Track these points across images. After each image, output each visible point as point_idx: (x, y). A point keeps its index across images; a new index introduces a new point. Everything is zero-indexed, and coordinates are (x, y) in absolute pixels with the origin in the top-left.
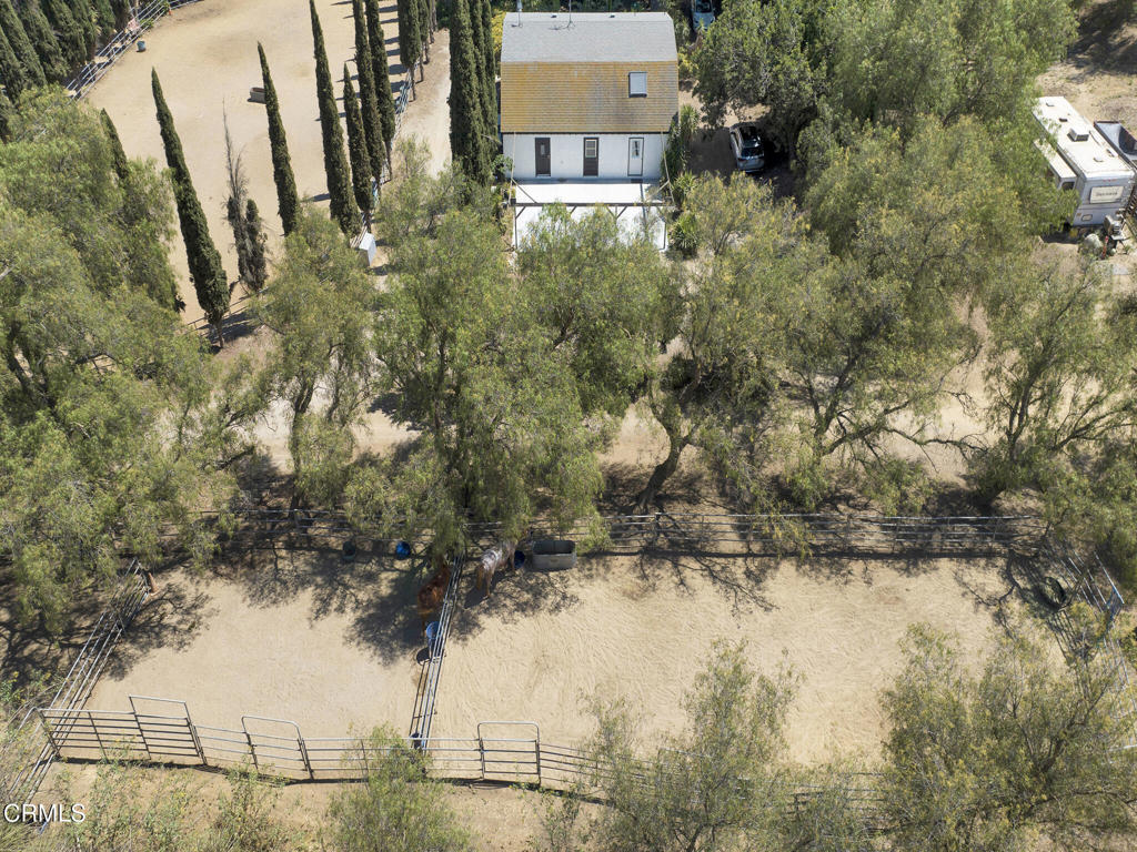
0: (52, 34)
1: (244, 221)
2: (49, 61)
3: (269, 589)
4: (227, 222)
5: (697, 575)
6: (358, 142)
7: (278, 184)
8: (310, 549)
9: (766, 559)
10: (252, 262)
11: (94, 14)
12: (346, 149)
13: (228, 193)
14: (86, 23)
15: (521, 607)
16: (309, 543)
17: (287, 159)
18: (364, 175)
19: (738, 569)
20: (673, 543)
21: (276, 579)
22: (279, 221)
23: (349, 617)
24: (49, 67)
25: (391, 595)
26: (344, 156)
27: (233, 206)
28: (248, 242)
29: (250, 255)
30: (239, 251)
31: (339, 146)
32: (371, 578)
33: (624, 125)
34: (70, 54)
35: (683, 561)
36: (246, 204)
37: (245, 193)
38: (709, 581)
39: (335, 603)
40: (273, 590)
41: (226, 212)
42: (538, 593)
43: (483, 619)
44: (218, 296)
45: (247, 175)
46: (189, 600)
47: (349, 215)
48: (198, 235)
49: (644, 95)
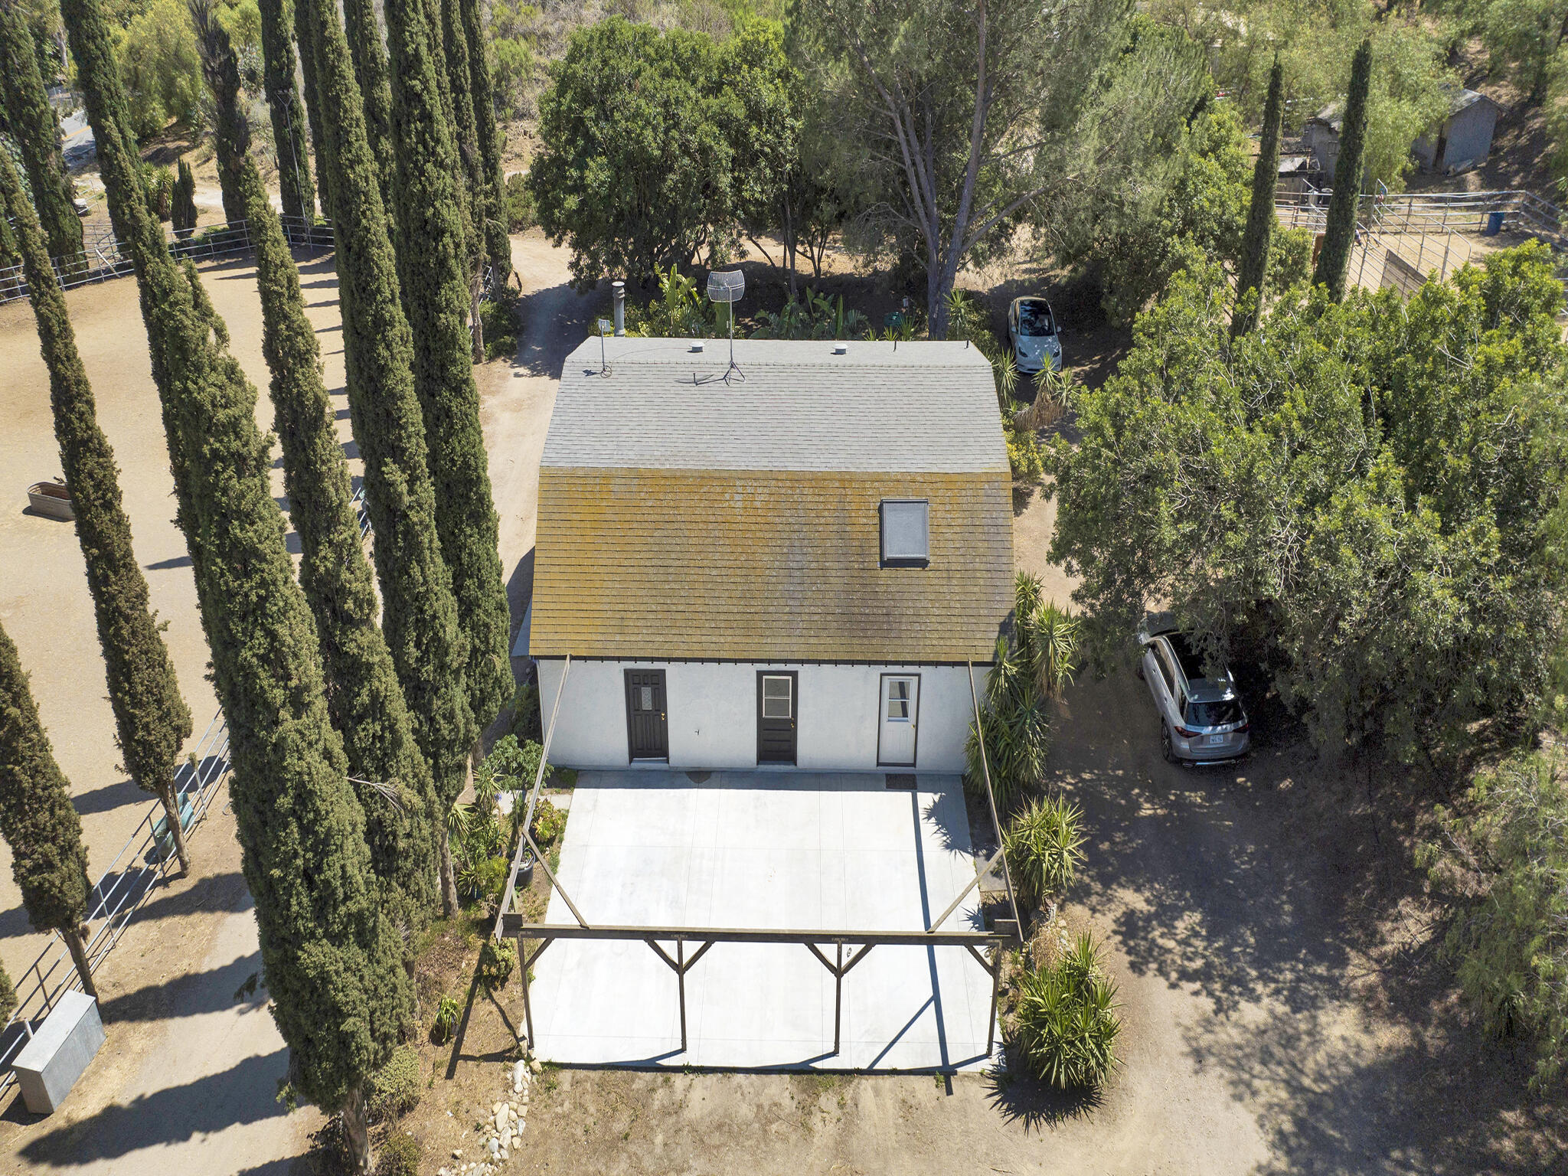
49: (922, 563)
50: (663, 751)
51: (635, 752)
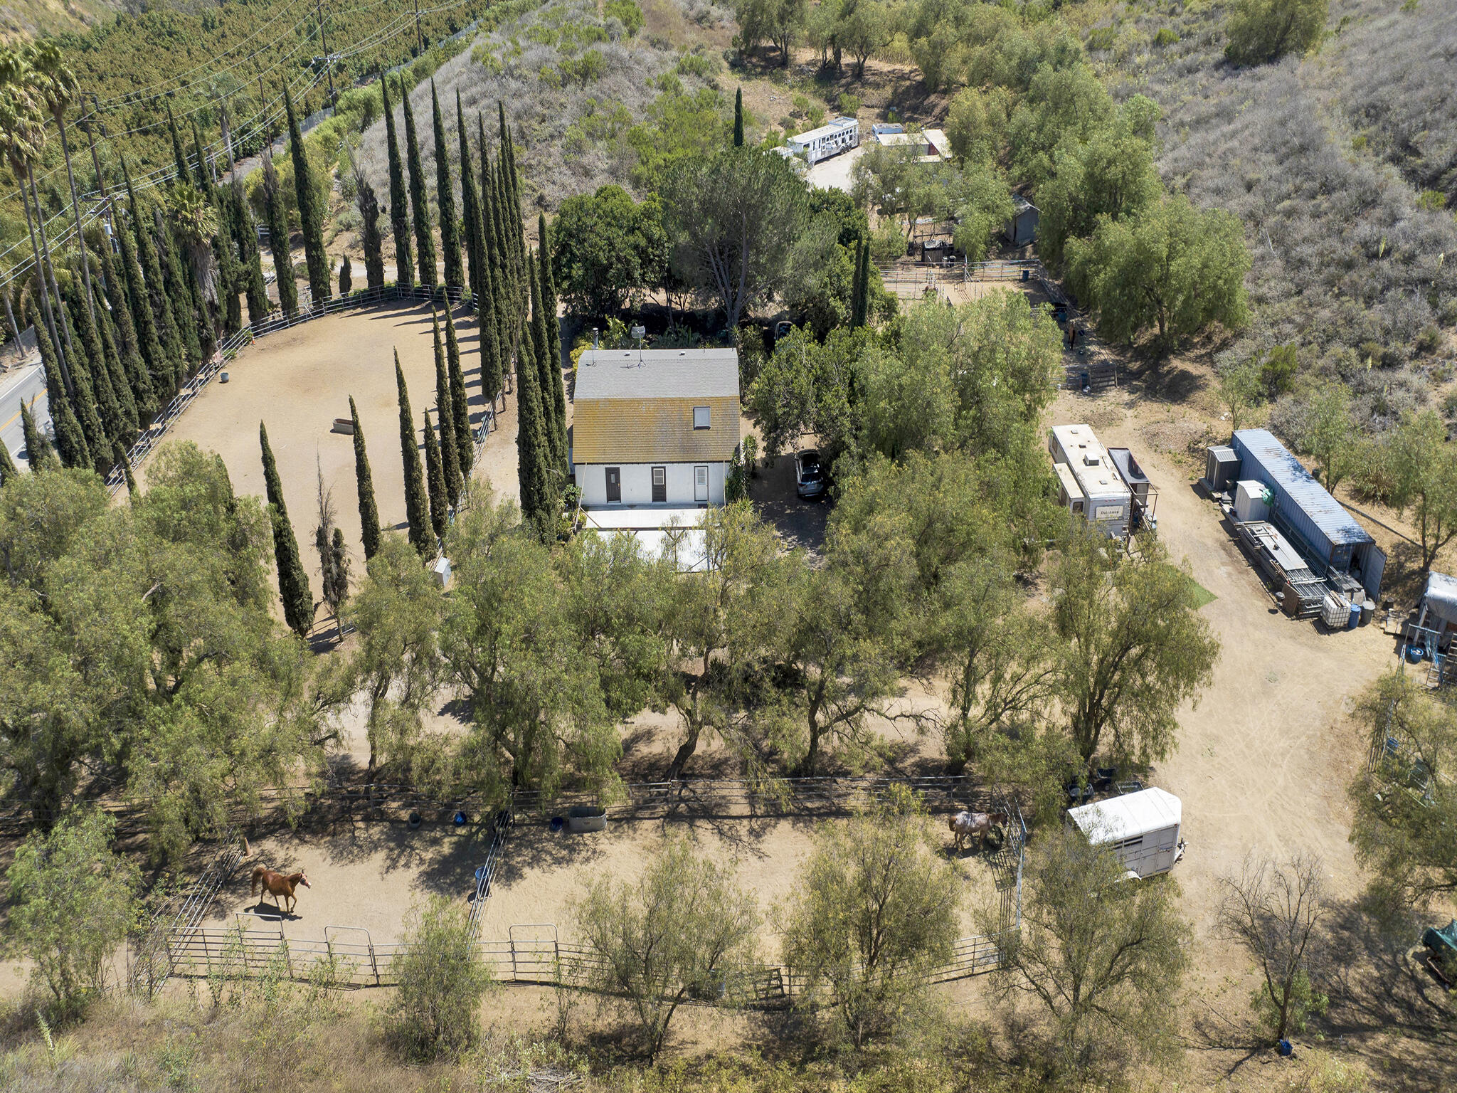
0: (146, 373)
1: (330, 547)
2: (142, 399)
3: (346, 851)
4: (315, 548)
5: (708, 833)
6: (436, 476)
7: (362, 515)
8: (382, 820)
9: (768, 820)
10: (336, 585)
11: (184, 351)
12: (425, 482)
13: (317, 523)
14: (176, 361)
15: (558, 861)
16: (383, 817)
17: (371, 493)
18: (441, 504)
19: (743, 828)
20: (690, 809)
21: (353, 844)
22: (362, 546)
23: (414, 871)
24: (141, 404)
25: (451, 854)
26: (422, 488)
27: (321, 535)
28: (333, 566)
29: (335, 576)
30: (324, 574)
31: (418, 480)
32: (435, 842)
33: (690, 455)
34: (161, 391)
35: (698, 823)
36: (333, 532)
37: (331, 522)
38: (717, 838)
39: (402, 861)
40: (352, 852)
41: (315, 539)
42: (572, 849)
43: (526, 870)
44: (304, 614)
45: (335, 507)
46: (279, 862)
47: (426, 542)
48: (290, 560)
49: (708, 428)
50: (619, 498)
51: (609, 499)
